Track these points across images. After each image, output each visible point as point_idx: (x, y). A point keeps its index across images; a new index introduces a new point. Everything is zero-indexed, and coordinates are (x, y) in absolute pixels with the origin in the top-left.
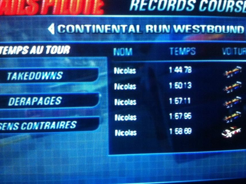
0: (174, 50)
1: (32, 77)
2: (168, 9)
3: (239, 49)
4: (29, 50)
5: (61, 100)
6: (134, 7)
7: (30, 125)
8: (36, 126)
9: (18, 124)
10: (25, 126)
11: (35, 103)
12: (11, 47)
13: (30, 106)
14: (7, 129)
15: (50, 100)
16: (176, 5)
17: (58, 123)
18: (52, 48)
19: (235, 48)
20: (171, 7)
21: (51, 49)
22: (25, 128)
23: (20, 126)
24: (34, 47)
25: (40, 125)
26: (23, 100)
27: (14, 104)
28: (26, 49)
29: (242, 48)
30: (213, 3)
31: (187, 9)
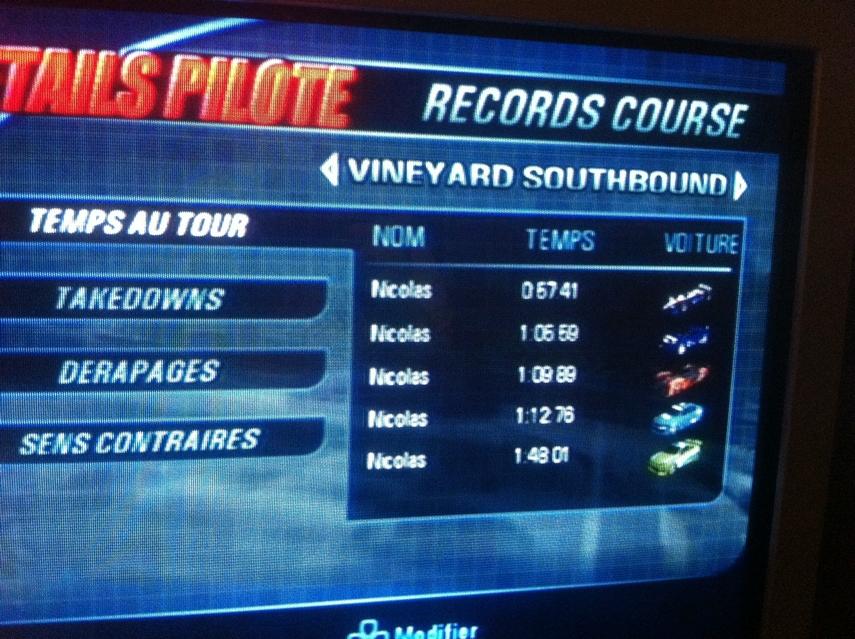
0: (537, 237)
1: (131, 303)
2: (528, 121)
3: (709, 237)
4: (127, 223)
5: (218, 370)
6: (435, 110)
7: (124, 439)
8: (141, 442)
9: (88, 436)
10: (108, 442)
11: (141, 377)
12: (70, 212)
13: (127, 386)
14: (54, 451)
15: (185, 369)
16: (550, 111)
17: (207, 434)
18: (195, 220)
19: (700, 235)
20: (537, 116)
21: (192, 220)
22: (108, 448)
23: (92, 443)
24: (141, 215)
25: (154, 438)
26: (105, 367)
27: (77, 378)
28: (117, 218)
29: (716, 237)
30: (651, 108)
31: (581, 121)
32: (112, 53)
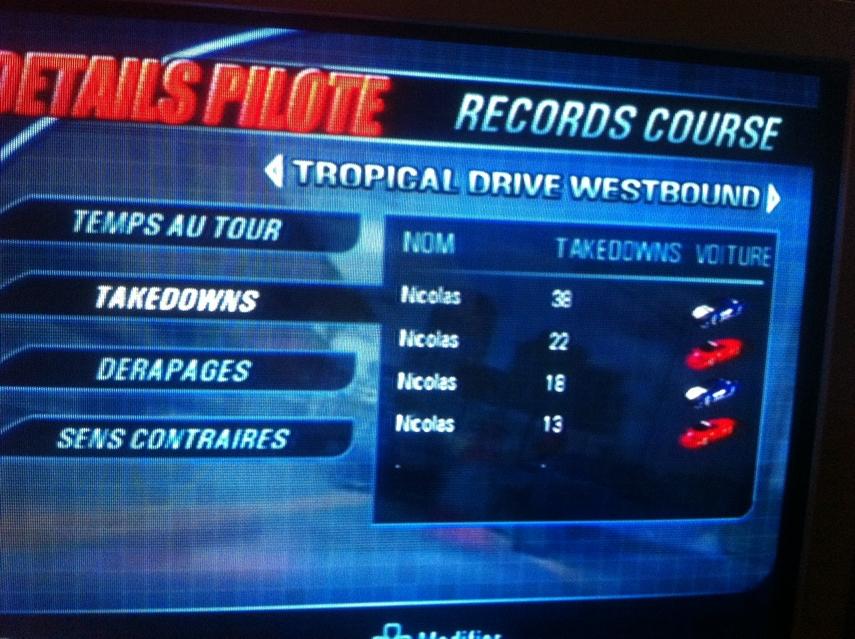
0: (567, 246)
1: (168, 303)
2: (560, 131)
3: (741, 250)
4: (165, 225)
5: (250, 371)
6: (467, 119)
7: (158, 435)
8: (174, 439)
9: (123, 432)
10: (142, 438)
11: (176, 376)
12: (111, 215)
13: (162, 384)
14: (90, 445)
15: (218, 369)
16: (582, 121)
17: (238, 432)
18: (231, 223)
19: (732, 247)
20: (568, 126)
21: (227, 225)
22: (142, 444)
23: (127, 439)
24: (179, 219)
25: (186, 436)
26: (141, 365)
27: (114, 375)
28: (156, 220)
29: (749, 249)
30: (684, 120)
31: (612, 132)
32: (155, 61)
